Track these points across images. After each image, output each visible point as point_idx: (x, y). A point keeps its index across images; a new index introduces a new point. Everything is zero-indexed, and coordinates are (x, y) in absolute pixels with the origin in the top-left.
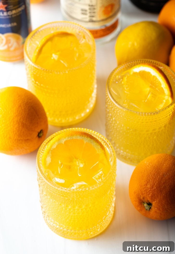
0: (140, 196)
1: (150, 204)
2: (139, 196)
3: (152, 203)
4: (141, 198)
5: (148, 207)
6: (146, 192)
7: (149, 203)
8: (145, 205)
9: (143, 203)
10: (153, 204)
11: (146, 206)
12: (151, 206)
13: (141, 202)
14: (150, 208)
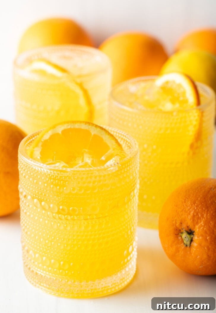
0: (176, 222)
1: (190, 233)
2: (174, 222)
3: (194, 230)
4: (178, 225)
5: (188, 238)
6: (185, 211)
7: (189, 231)
8: (184, 235)
9: (180, 234)
10: (196, 231)
11: (186, 237)
12: (192, 236)
13: (178, 232)
14: (192, 241)
